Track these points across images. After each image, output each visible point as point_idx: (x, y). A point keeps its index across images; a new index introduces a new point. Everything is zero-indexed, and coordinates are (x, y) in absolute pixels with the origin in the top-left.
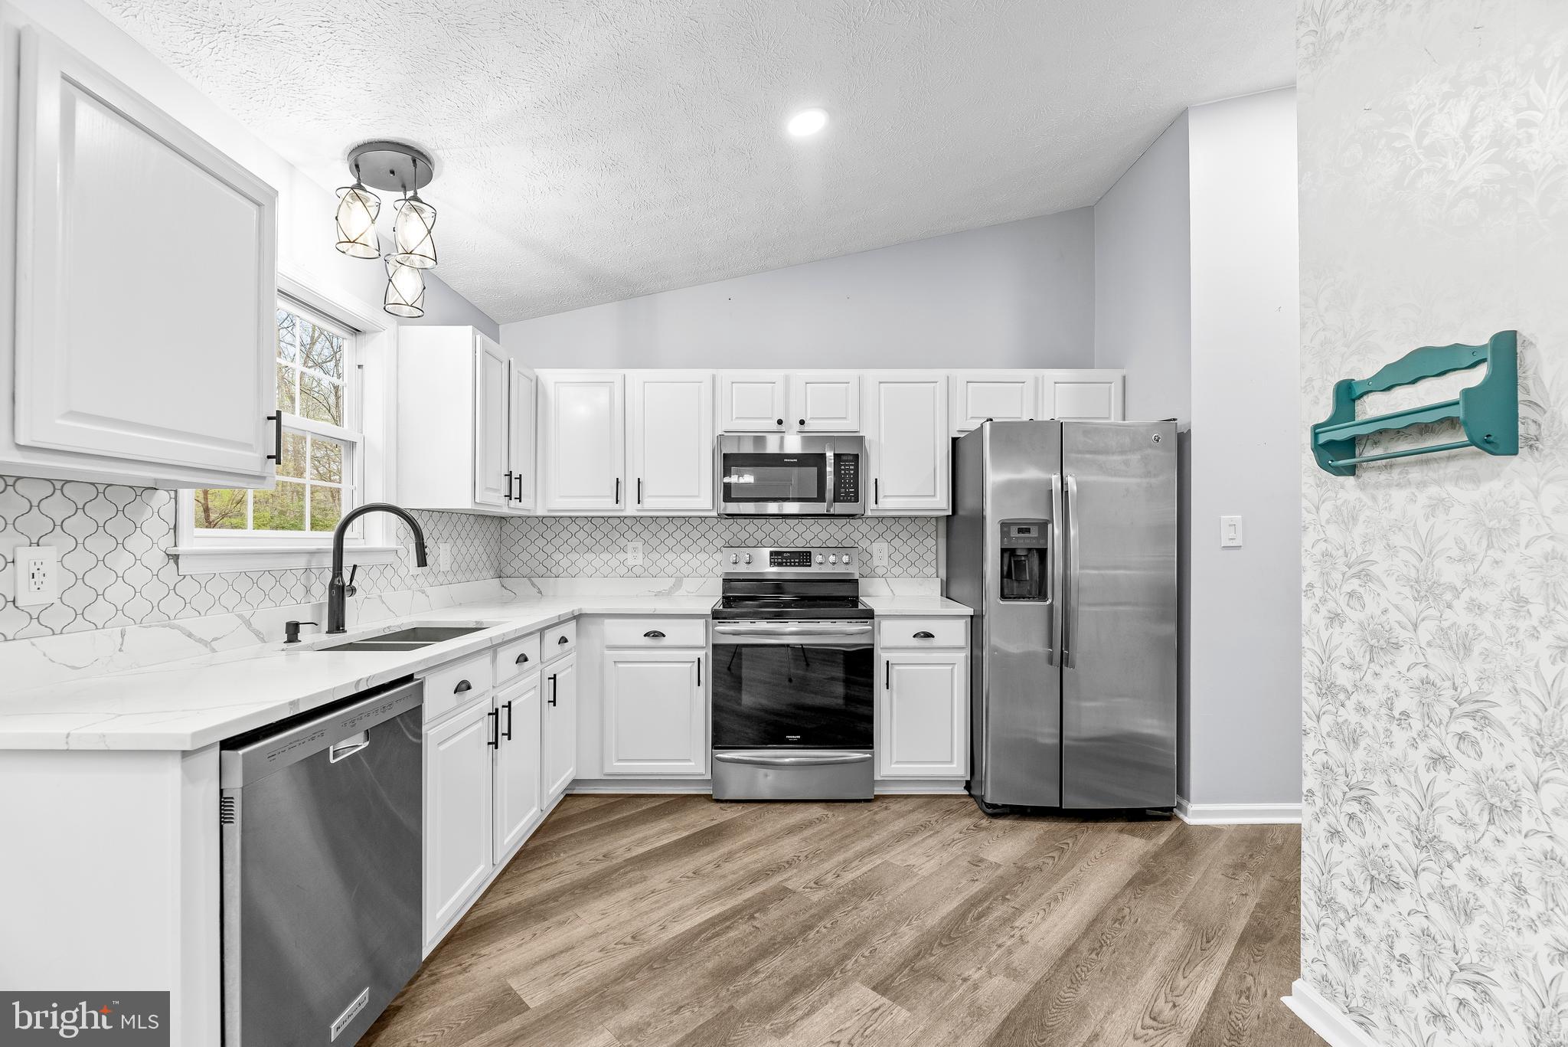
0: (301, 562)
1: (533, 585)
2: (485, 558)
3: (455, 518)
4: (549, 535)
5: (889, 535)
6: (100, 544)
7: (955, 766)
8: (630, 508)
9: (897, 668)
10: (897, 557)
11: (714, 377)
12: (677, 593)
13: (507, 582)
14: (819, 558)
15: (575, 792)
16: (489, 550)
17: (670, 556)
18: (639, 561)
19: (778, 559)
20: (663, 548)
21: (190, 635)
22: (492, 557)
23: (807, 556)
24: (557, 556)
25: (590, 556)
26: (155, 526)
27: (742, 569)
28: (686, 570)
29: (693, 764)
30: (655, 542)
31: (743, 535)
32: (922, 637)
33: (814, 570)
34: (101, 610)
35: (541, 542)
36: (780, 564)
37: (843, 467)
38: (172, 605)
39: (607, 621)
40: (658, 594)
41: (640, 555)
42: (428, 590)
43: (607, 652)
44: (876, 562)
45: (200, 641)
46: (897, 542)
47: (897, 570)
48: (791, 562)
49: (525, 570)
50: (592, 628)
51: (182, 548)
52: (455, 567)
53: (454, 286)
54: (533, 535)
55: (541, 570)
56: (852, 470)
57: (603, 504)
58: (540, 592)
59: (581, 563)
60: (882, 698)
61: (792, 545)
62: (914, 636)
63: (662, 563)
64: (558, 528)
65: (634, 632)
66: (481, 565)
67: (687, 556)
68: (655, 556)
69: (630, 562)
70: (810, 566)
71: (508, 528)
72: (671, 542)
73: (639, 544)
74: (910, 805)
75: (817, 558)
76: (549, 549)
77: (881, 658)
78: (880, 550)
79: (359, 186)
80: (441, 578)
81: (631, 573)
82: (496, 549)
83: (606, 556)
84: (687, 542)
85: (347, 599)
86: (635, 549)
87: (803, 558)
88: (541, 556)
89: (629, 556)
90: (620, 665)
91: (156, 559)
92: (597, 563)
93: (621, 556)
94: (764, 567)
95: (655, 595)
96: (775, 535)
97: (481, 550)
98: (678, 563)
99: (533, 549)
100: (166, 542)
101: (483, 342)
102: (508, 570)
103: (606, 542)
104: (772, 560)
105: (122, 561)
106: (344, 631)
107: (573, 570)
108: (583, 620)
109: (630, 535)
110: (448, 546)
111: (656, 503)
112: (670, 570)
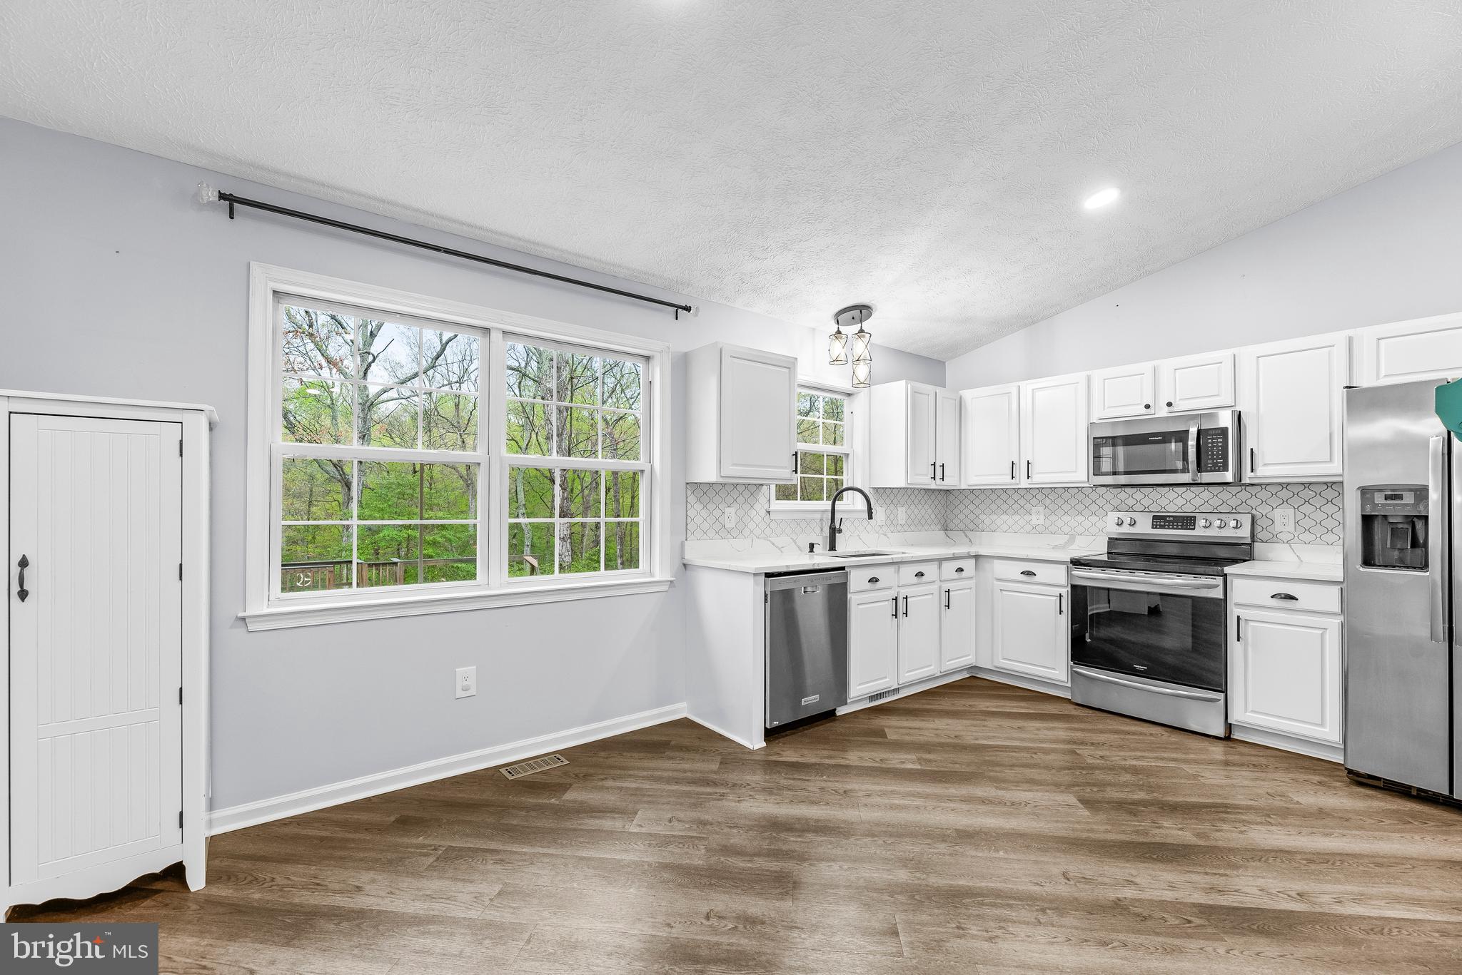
0: (818, 516)
1: (966, 536)
2: (933, 516)
3: (909, 492)
4: (977, 502)
5: (1296, 501)
6: (746, 507)
7: (1327, 730)
8: (1024, 483)
9: (1251, 624)
10: (1307, 523)
11: (1089, 379)
12: (1070, 548)
13: (949, 533)
14: (1203, 523)
16: (936, 511)
17: (1066, 518)
18: (1041, 522)
19: (1160, 522)
20: (1060, 512)
21: (773, 544)
22: (939, 516)
23: (1191, 520)
24: (983, 517)
25: (1005, 517)
26: (762, 500)
27: (1126, 529)
28: (1080, 529)
29: (1057, 672)
30: (1052, 507)
31: (1131, 502)
32: (1281, 598)
33: (1199, 532)
34: (747, 532)
35: (972, 507)
36: (1162, 527)
37: (1210, 441)
39: (996, 562)
40: (1055, 547)
41: (1042, 517)
42: (889, 534)
43: (995, 582)
44: (1278, 527)
45: (777, 547)
46: (1307, 509)
47: (1307, 537)
48: (1173, 525)
49: (962, 526)
50: (986, 565)
51: (770, 509)
52: (909, 522)
54: (967, 502)
55: (972, 526)
56: (1220, 442)
57: (1004, 480)
58: (970, 541)
59: (999, 522)
60: (1235, 649)
61: (1180, 510)
62: (1272, 597)
63: (1060, 523)
64: (982, 497)
65: (1014, 570)
66: (929, 521)
67: (1080, 518)
68: (1053, 518)
69: (1034, 522)
70: (1194, 529)
71: (951, 497)
72: (1066, 507)
73: (1041, 509)
74: (1269, 752)
75: (1201, 522)
76: (977, 512)
77: (1233, 612)
78: (1282, 518)
79: (838, 332)
80: (899, 528)
81: (1035, 530)
82: (943, 512)
83: (1017, 517)
84: (1080, 507)
85: (837, 535)
86: (1038, 512)
87: (1188, 522)
88: (972, 517)
89: (1034, 517)
90: (1005, 593)
91: (763, 513)
92: (1010, 522)
93: (1027, 517)
94: (1144, 527)
95: (1053, 548)
96: (1146, 502)
97: (930, 511)
98: (1073, 523)
99: (966, 512)
100: (766, 506)
102: (951, 526)
103: (1005, 507)
104: (1155, 523)
106: (835, 550)
107: (993, 527)
108: (981, 559)
109: (1034, 501)
110: (904, 509)
111: (1041, 477)
112: (1066, 529)
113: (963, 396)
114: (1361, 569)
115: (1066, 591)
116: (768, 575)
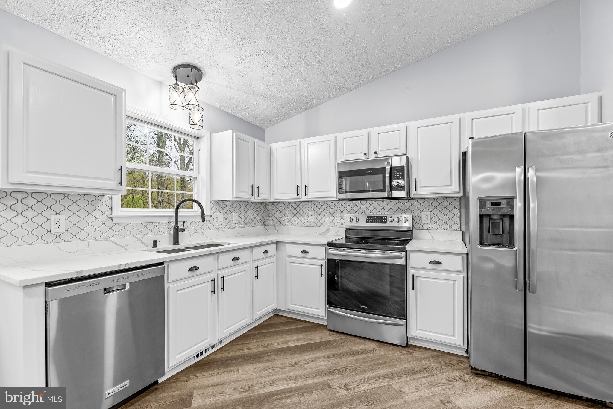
1: (276, 229)
2: (257, 218)
3: (241, 203)
4: (281, 209)
5: (431, 208)
6: (82, 214)
7: (456, 338)
8: (304, 199)
9: (419, 279)
10: (435, 219)
11: (336, 137)
12: (327, 234)
13: (267, 227)
14: (390, 219)
15: (279, 314)
16: (259, 215)
17: (325, 218)
18: (313, 220)
19: (370, 219)
20: (322, 215)
21: (116, 244)
22: (261, 218)
23: (384, 218)
24: (284, 218)
25: (295, 218)
26: (103, 208)
27: (354, 224)
28: (332, 224)
29: (320, 311)
30: (319, 212)
31: (356, 209)
32: (434, 264)
33: (388, 225)
34: (82, 235)
35: (278, 212)
36: (371, 222)
37: (396, 173)
38: (110, 233)
39: (287, 245)
40: (320, 234)
41: (314, 218)
42: (226, 230)
43: (287, 258)
44: (423, 221)
45: (120, 246)
46: (435, 211)
47: (435, 226)
48: (376, 221)
49: (273, 223)
50: (282, 247)
51: (114, 214)
52: (241, 222)
53: (239, 116)
54: (276, 209)
55: (279, 223)
56: (400, 174)
57: (292, 196)
58: (278, 232)
59: (292, 220)
60: (411, 294)
61: (379, 213)
62: (430, 263)
63: (322, 221)
64: (284, 206)
65: (296, 250)
66: (255, 221)
67: (332, 218)
68: (319, 218)
69: (310, 220)
70: (386, 223)
71: (268, 207)
72: (325, 212)
73: (313, 213)
74: (428, 353)
75: (389, 219)
76: (281, 215)
77: (411, 272)
78: (425, 216)
79: (176, 84)
80: (234, 226)
81: (310, 225)
82: (263, 215)
83: (301, 218)
84: (332, 212)
86: (311, 215)
87: (382, 219)
88: (278, 218)
89: (309, 218)
90: (292, 264)
91: (104, 218)
92: (298, 220)
93: (306, 218)
94: (363, 223)
95: (319, 235)
96: (364, 208)
97: (255, 215)
98: (329, 221)
99: (276, 215)
100: (108, 213)
101: (237, 135)
102: (268, 223)
103: (295, 212)
104: (368, 220)
105: (91, 219)
106: (178, 244)
107: (289, 223)
108: (279, 244)
109: (310, 209)
110: (237, 214)
111: (312, 195)
112: (325, 224)
113: (272, 147)
114: (480, 247)
115: (324, 262)
116: (48, 285)
